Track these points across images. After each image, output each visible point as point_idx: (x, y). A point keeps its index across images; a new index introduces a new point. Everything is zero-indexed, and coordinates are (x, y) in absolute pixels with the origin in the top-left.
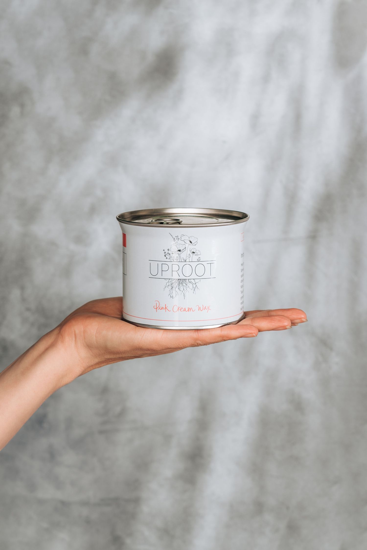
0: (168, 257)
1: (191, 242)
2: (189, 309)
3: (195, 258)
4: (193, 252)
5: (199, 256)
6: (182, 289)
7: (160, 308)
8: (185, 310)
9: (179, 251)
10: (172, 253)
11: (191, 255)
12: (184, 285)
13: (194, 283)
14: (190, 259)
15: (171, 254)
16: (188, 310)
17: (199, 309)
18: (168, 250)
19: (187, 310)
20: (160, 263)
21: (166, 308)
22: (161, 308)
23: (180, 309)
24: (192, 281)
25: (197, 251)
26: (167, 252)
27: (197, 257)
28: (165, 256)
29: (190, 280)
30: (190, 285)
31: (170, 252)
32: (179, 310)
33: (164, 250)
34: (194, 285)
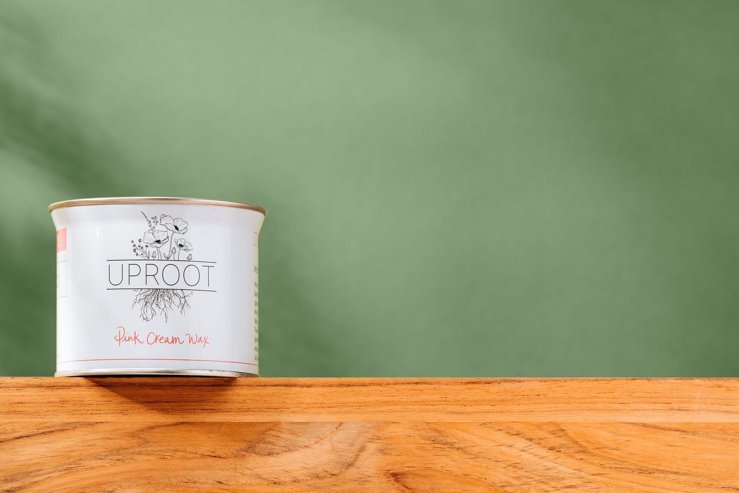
0: (140, 253)
1: (177, 228)
2: (174, 340)
3: (183, 255)
4: (181, 246)
5: (191, 252)
6: (162, 306)
7: (125, 339)
8: (167, 341)
9: (158, 242)
10: (147, 246)
11: (177, 249)
12: (166, 298)
13: (182, 296)
14: (176, 255)
15: (145, 248)
16: (173, 342)
17: (191, 340)
18: (140, 241)
19: (170, 340)
20: (126, 264)
21: (135, 338)
22: (127, 339)
23: (159, 338)
24: (180, 292)
25: (187, 244)
26: (137, 244)
27: (187, 254)
28: (135, 251)
29: (175, 291)
30: (176, 299)
31: (142, 244)
32: (158, 341)
33: (132, 242)
34: (183, 300)
